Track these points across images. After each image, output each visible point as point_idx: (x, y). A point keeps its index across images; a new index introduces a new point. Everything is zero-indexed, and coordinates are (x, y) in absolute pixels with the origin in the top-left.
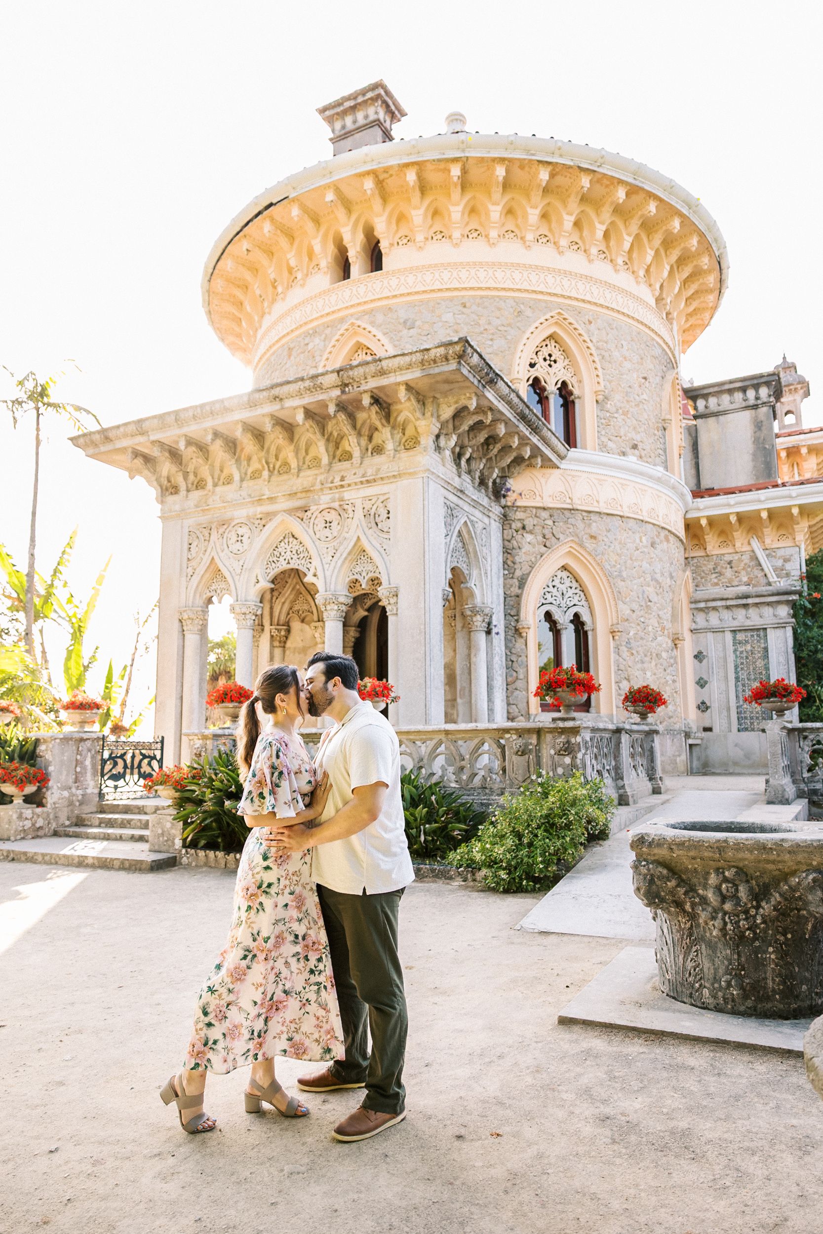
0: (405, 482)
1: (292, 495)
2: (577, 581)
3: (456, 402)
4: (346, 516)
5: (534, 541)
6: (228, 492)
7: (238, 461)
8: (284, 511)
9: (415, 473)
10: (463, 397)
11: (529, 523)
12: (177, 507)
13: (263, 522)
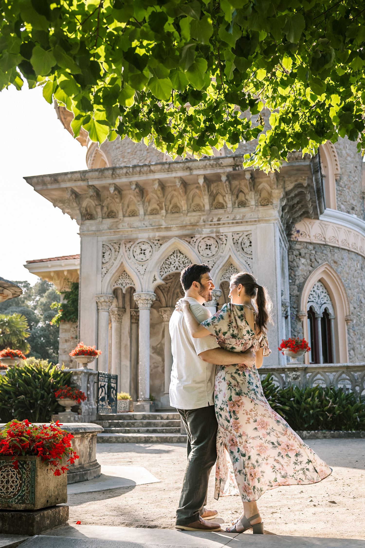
0: (262, 225)
1: (183, 227)
2: (326, 289)
3: (296, 181)
4: (221, 242)
5: (306, 263)
6: (135, 221)
7: (144, 202)
8: (176, 236)
9: (269, 220)
10: (300, 178)
11: (303, 251)
12: (94, 228)
13: (160, 242)
